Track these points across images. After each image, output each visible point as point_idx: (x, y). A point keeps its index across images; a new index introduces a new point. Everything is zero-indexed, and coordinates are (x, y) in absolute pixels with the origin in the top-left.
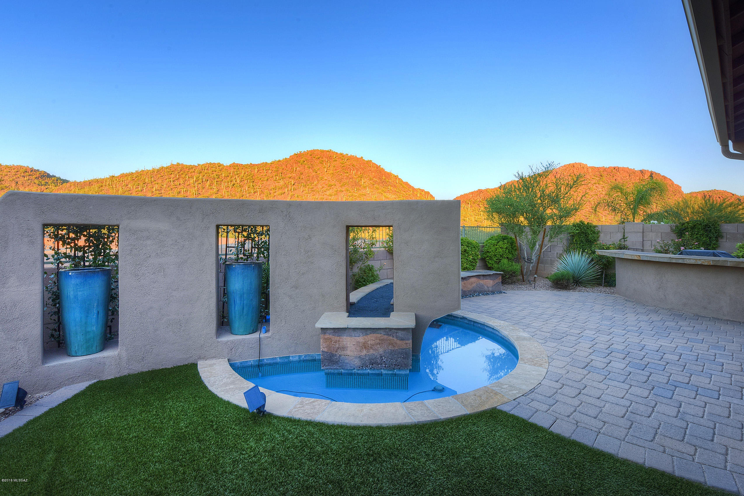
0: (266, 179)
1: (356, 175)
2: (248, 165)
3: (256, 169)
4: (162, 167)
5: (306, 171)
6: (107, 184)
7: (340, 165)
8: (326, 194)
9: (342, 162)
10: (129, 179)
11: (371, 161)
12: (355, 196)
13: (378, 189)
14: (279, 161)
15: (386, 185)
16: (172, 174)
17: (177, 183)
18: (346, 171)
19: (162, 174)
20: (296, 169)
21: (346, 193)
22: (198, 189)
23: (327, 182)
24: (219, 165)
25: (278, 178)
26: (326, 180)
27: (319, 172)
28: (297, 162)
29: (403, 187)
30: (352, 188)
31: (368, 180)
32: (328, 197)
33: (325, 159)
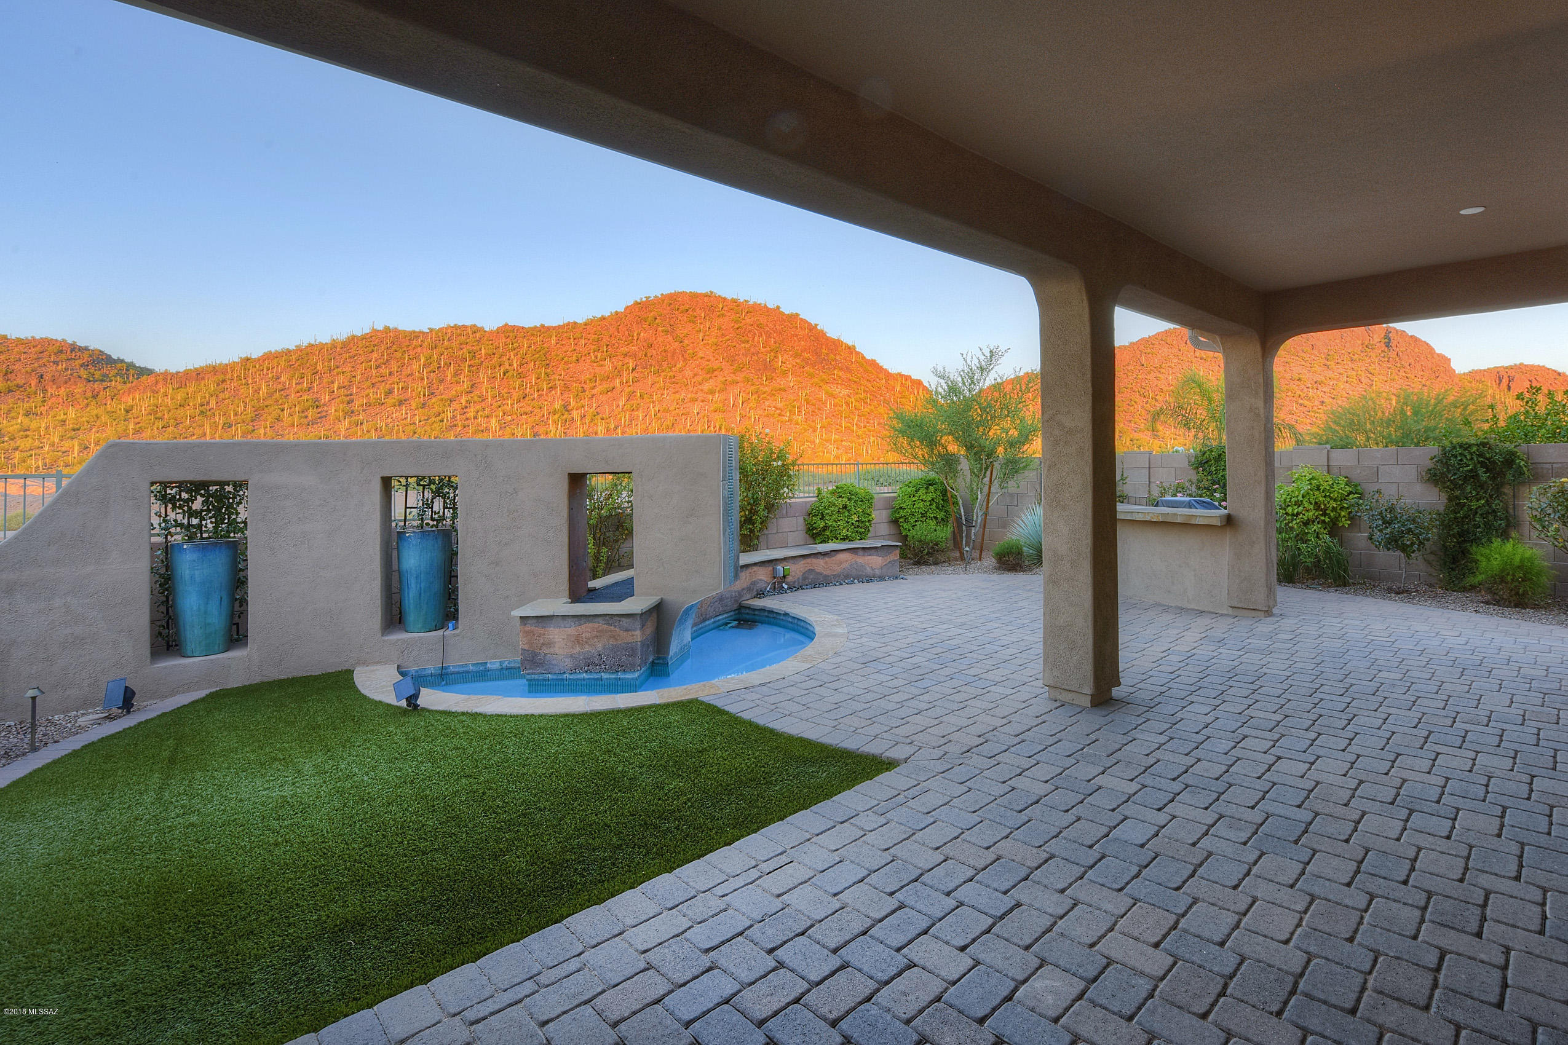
0: (574, 358)
1: (765, 347)
2: (536, 327)
3: (554, 338)
4: (353, 337)
5: (660, 339)
6: (235, 376)
7: (732, 325)
8: (702, 390)
9: (733, 317)
10: (283, 363)
11: (797, 315)
12: (764, 393)
13: (812, 376)
14: (603, 318)
15: (829, 369)
16: (373, 351)
17: (384, 371)
18: (743, 339)
19: (353, 352)
20: (639, 334)
21: (744, 387)
22: (430, 383)
23: (704, 363)
24: (475, 329)
25: (599, 355)
26: (702, 358)
27: (686, 342)
28: (641, 321)
29: (866, 371)
30: (758, 375)
31: (791, 356)
32: (705, 395)
33: (699, 312)
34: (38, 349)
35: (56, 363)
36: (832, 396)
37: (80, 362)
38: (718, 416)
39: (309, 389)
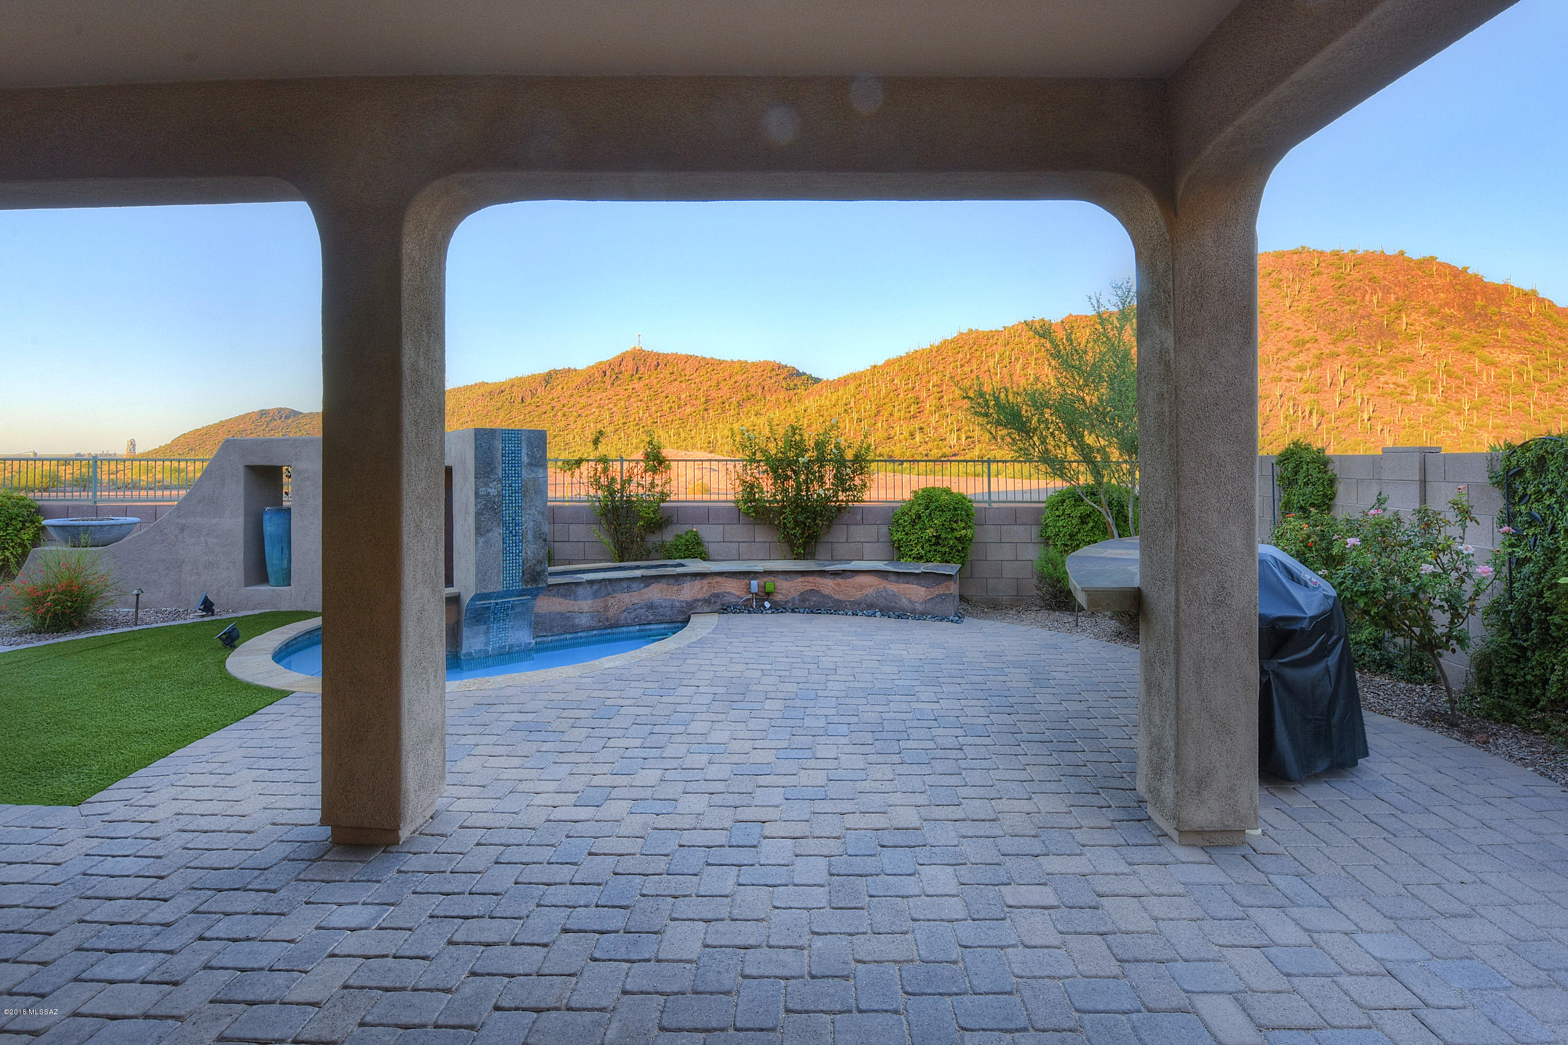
1: (1383, 307)
4: (945, 341)
6: (867, 380)
7: (1332, 284)
8: (1288, 368)
9: (1335, 274)
10: (896, 368)
11: (1434, 258)
12: (1379, 366)
13: (1457, 339)
15: (1488, 327)
16: (959, 352)
17: (967, 369)
18: (1348, 299)
19: (945, 355)
21: (1347, 360)
23: (1292, 334)
26: (1288, 329)
29: (1556, 325)
30: (1369, 343)
31: (1424, 315)
32: (1292, 374)
33: (1285, 273)
34: (762, 369)
36: (1494, 364)
37: (782, 376)
38: (1308, 397)
39: (913, 388)
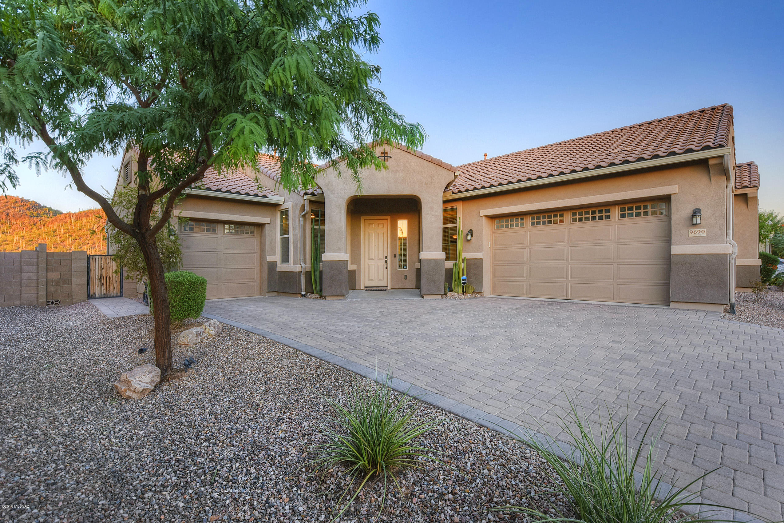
35: (15, 208)
